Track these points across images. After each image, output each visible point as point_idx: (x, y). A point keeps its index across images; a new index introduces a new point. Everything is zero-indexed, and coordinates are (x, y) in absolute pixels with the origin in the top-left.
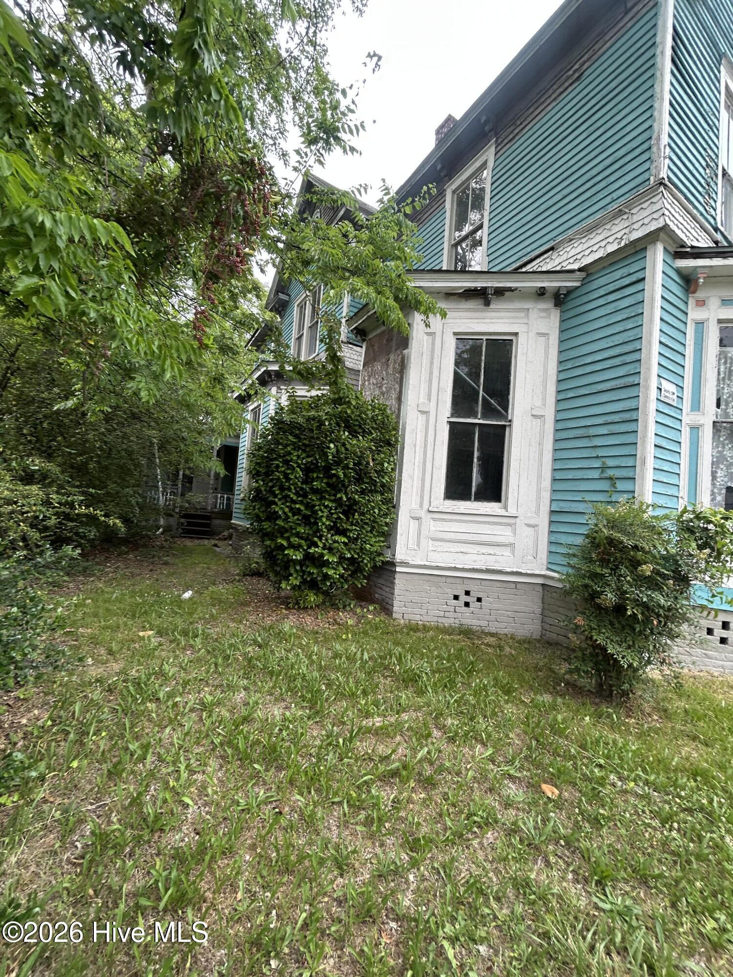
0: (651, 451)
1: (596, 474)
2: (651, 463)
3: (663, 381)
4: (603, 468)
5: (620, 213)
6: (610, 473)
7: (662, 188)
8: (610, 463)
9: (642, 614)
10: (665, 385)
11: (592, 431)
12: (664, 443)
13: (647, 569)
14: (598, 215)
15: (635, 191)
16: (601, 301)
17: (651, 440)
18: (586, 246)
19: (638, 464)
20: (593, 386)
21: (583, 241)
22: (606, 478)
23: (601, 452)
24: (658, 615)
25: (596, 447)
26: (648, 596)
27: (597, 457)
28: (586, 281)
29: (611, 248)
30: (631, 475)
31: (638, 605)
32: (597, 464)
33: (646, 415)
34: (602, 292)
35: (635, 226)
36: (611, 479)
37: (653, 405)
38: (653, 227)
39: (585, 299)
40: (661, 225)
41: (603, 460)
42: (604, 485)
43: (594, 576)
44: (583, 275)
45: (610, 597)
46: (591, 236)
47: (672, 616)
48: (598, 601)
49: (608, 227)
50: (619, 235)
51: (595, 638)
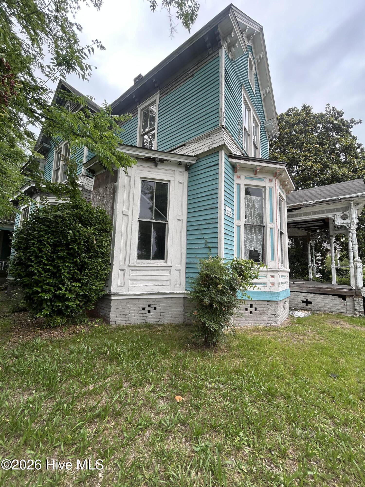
0: (223, 236)
1: (203, 246)
2: (223, 241)
3: (226, 207)
4: (206, 243)
5: (208, 136)
6: (209, 245)
7: (223, 129)
8: (209, 241)
9: (219, 306)
10: (228, 209)
11: (202, 227)
12: (228, 233)
13: (220, 286)
14: (201, 135)
15: (213, 128)
16: (203, 171)
17: (223, 231)
18: (197, 146)
19: (218, 241)
20: (201, 207)
21: (196, 144)
22: (207, 248)
23: (206, 236)
24: (225, 306)
25: (203, 234)
26: (221, 298)
27: (204, 238)
28: (197, 161)
29: (207, 149)
30: (216, 246)
31: (218, 303)
32: (203, 241)
33: (221, 220)
34: (204, 167)
35: (214, 142)
36: (209, 248)
37: (223, 217)
38: (220, 144)
39: (198, 169)
40: (223, 144)
41: (206, 239)
42: (206, 251)
43: (202, 292)
44: (196, 158)
45: (207, 301)
46: (199, 143)
47: (230, 305)
48: (203, 303)
49: (205, 140)
50: (209, 144)
51: (202, 320)
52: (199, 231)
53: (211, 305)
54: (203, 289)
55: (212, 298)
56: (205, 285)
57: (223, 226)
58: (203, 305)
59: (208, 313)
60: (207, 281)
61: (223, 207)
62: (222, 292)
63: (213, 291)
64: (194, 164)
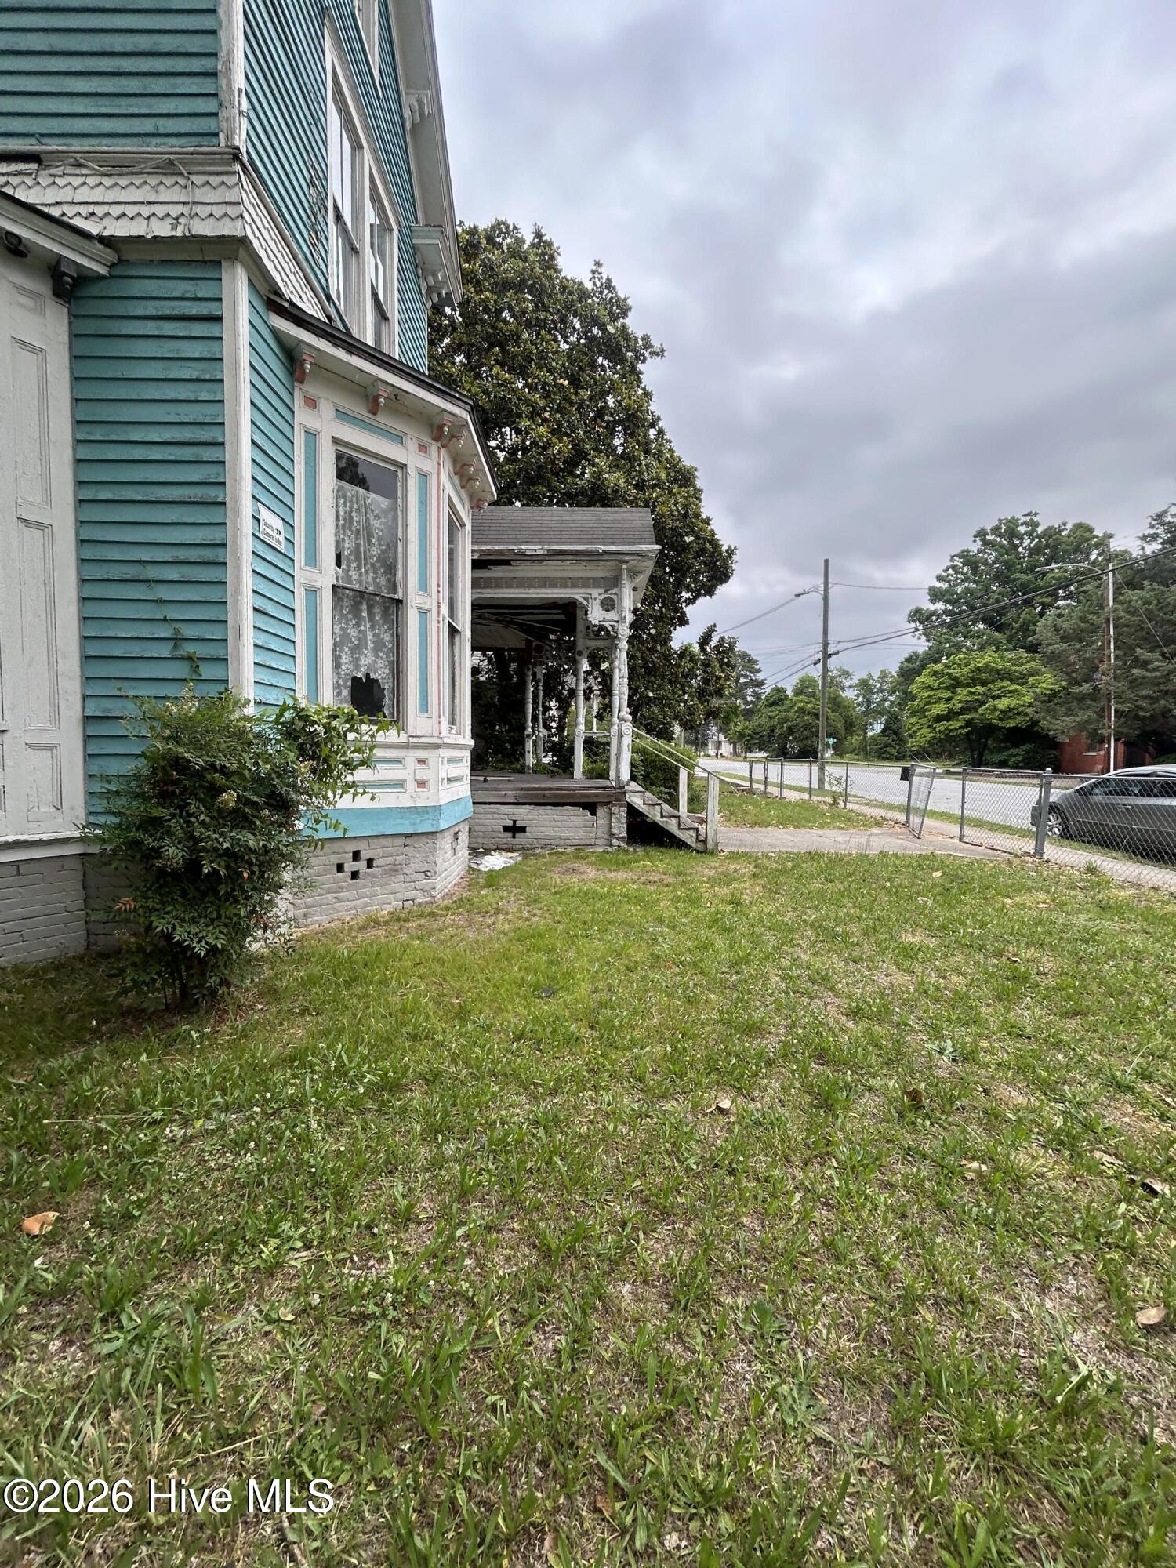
0: (248, 618)
1: (165, 650)
2: (249, 637)
3: (262, 509)
4: (177, 640)
5: (167, 167)
6: (189, 649)
7: (237, 167)
8: (188, 631)
10: (265, 515)
11: (153, 573)
12: (270, 608)
13: (229, 798)
15: (195, 140)
16: (151, 328)
17: (248, 601)
18: (111, 196)
19: (230, 638)
20: (149, 489)
21: (107, 182)
22: (182, 658)
23: (173, 613)
24: (250, 864)
26: (232, 838)
27: (165, 620)
29: (162, 230)
30: (221, 654)
32: (165, 632)
33: (238, 558)
35: (198, 209)
36: (190, 658)
37: (247, 545)
38: (227, 229)
40: (239, 233)
41: (177, 625)
42: (180, 670)
45: (174, 853)
50: (175, 211)
52: (143, 587)
53: (194, 865)
54: (155, 812)
55: (197, 841)
56: (165, 798)
57: (248, 582)
58: (161, 872)
59: (184, 894)
60: (175, 783)
61: (247, 507)
62: (240, 818)
63: (202, 817)
64: (102, 278)
